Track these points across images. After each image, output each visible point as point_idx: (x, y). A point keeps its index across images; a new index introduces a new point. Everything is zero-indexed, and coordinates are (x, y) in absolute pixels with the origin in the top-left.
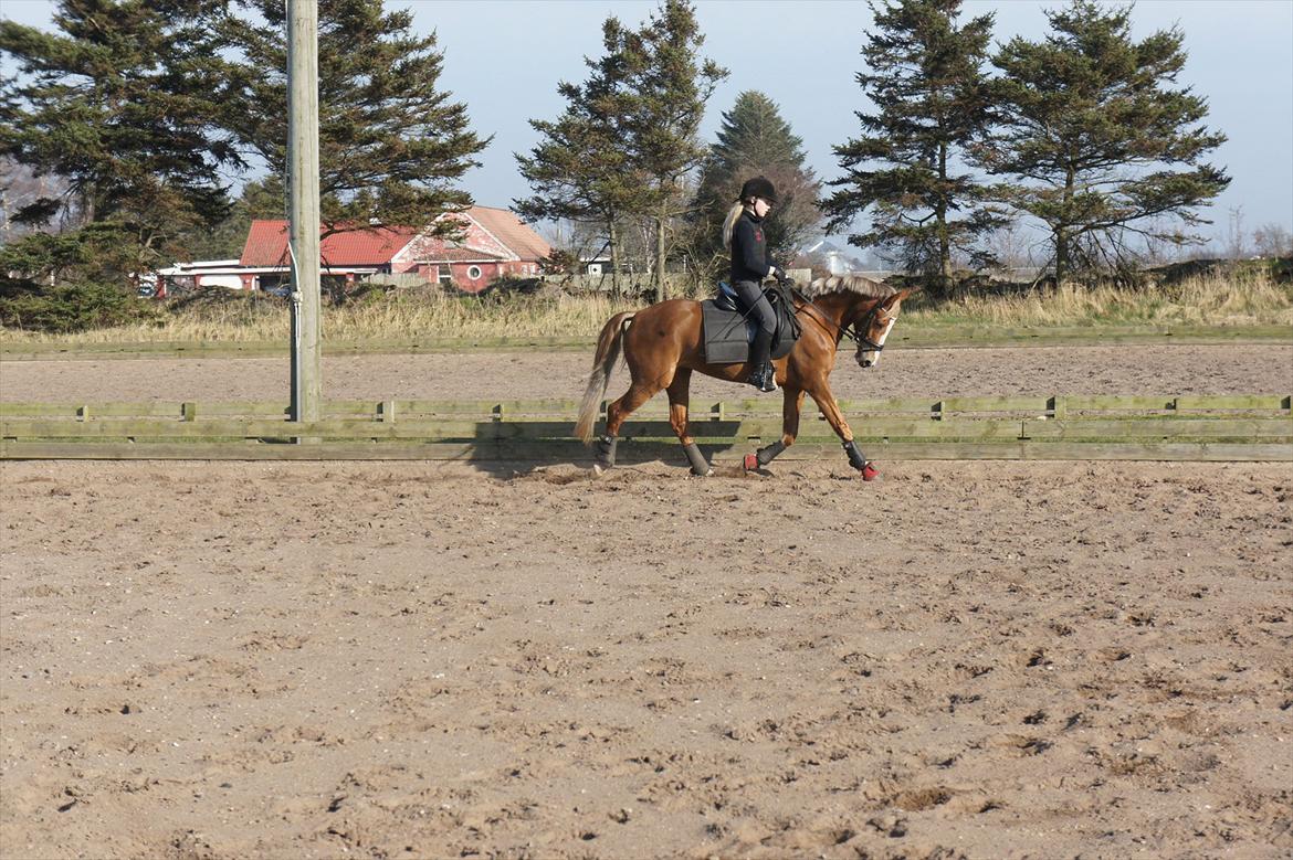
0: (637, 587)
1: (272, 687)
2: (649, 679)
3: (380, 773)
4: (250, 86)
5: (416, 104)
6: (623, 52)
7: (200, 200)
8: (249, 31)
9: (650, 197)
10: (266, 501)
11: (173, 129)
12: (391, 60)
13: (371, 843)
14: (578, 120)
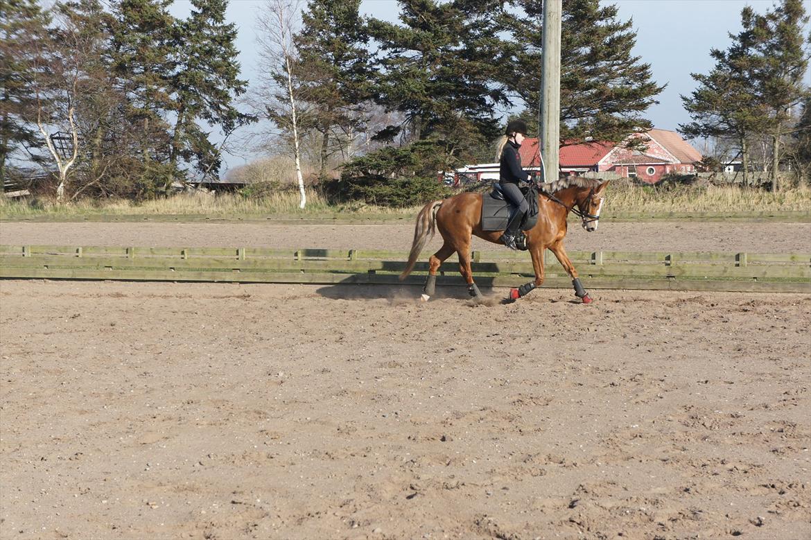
0: (762, 374)
1: (531, 429)
2: (773, 434)
3: (600, 485)
4: (515, 55)
5: (619, 65)
6: (754, 29)
7: (483, 126)
8: (516, 21)
9: (769, 122)
10: (524, 312)
11: (468, 82)
12: (603, 37)
13: (596, 529)
14: (722, 73)
